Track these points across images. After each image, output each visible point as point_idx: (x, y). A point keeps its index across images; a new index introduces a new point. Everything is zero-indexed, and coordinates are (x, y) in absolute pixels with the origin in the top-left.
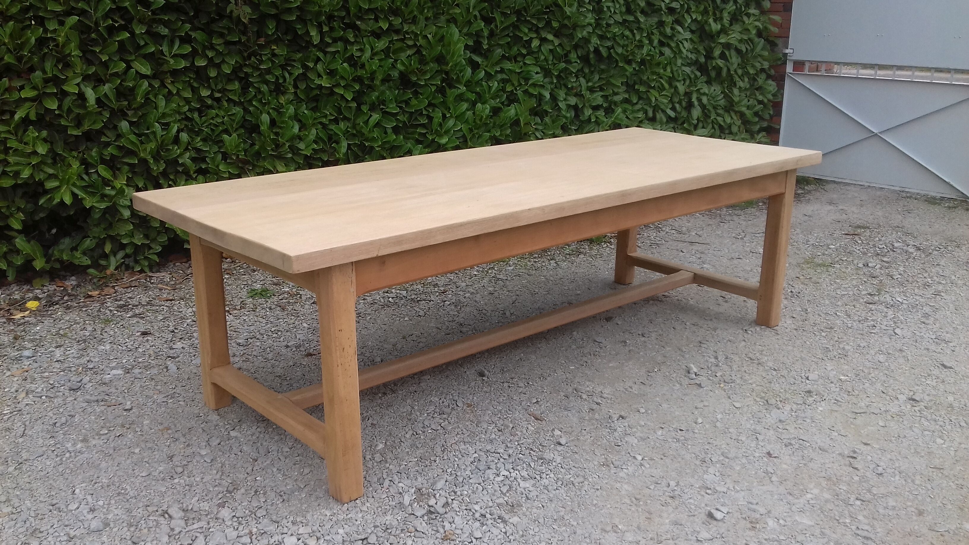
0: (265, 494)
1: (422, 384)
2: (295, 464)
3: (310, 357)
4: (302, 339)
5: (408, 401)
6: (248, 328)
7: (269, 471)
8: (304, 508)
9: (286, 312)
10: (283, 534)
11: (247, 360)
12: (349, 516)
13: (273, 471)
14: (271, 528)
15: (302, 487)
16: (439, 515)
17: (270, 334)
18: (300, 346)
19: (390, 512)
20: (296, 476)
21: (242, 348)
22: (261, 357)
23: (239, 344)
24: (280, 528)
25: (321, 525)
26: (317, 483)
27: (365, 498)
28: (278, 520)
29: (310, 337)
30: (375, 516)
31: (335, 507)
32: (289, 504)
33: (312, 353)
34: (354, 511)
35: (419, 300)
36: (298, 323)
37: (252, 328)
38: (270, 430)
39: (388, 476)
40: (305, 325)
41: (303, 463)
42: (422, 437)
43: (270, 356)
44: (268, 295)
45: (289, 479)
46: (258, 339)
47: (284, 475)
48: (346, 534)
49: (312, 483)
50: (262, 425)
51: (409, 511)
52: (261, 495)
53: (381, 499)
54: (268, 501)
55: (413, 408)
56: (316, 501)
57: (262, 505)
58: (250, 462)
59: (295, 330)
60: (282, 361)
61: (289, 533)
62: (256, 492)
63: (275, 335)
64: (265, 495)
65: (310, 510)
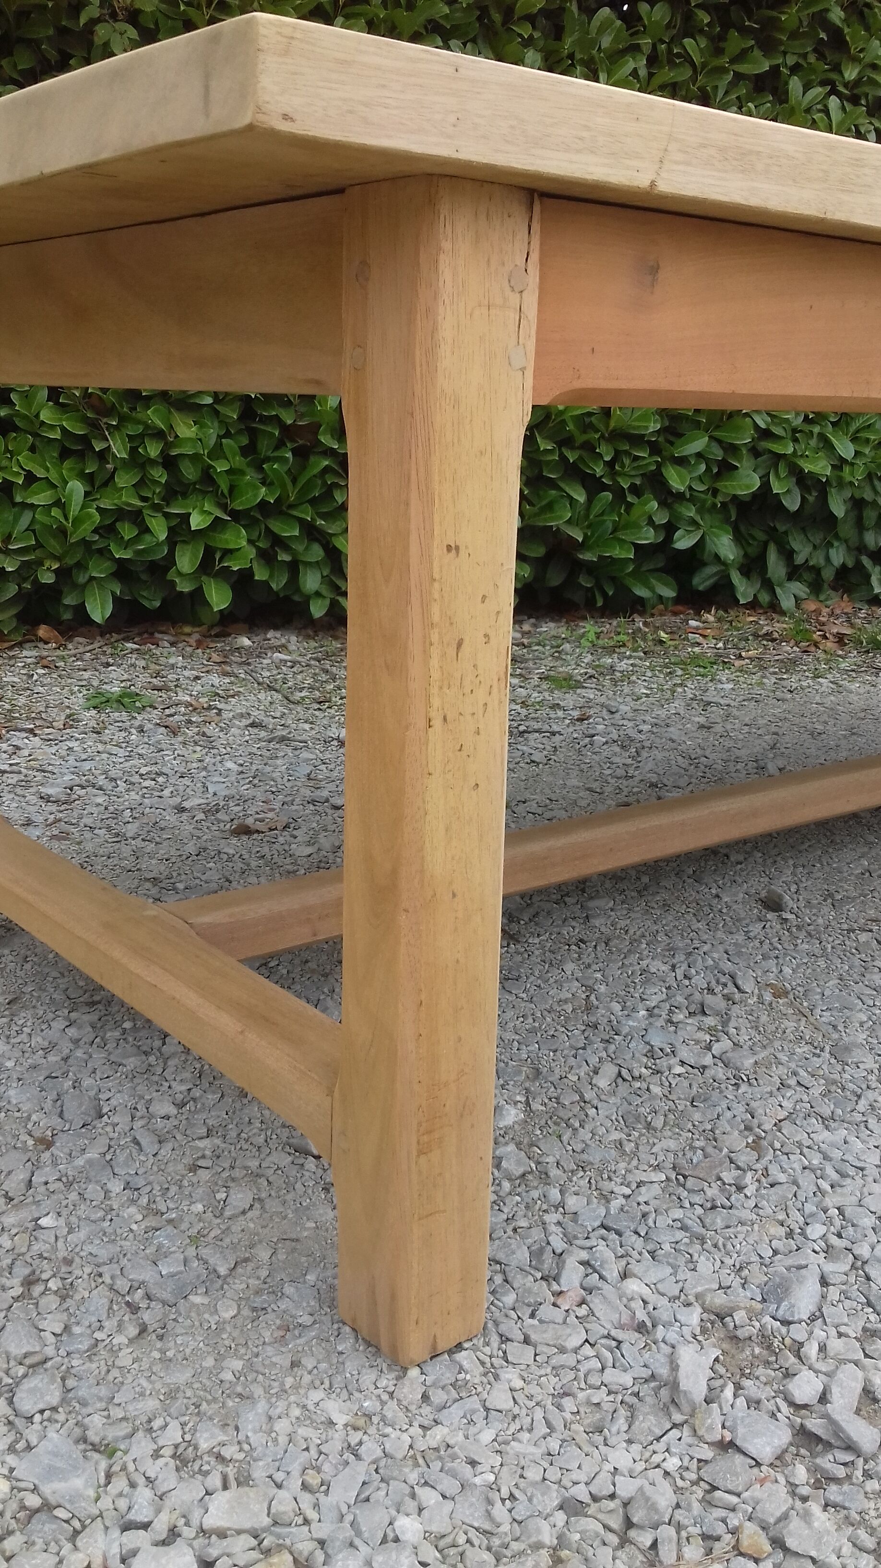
0: (64, 1295)
1: (597, 922)
2: (194, 1168)
3: (244, 838)
4: (224, 794)
5: (569, 967)
6: (78, 764)
7: (93, 1190)
8: (228, 1376)
9: (180, 739)
10: (127, 1527)
11: (64, 836)
12: (438, 1435)
13: (107, 1192)
14: (78, 1483)
15: (223, 1271)
16: (861, 1461)
17: (136, 779)
18: (217, 811)
19: (621, 1423)
20: (200, 1217)
21: (53, 808)
22: (103, 831)
23: (47, 799)
24: (120, 1484)
25: (313, 1479)
26: (282, 1256)
27: (495, 1340)
28: (112, 1433)
29: (245, 789)
30: (554, 1444)
31: (368, 1378)
32: (163, 1352)
33: (253, 827)
34: (455, 1412)
35: (525, 732)
36: (213, 760)
37: (87, 766)
38: (112, 1035)
39: (569, 1240)
40: (230, 765)
41: (226, 1165)
42: (656, 1090)
43: (131, 829)
44: (138, 704)
45: (170, 1228)
46: (101, 789)
47: (151, 1211)
48: (436, 1539)
49: (264, 1254)
50: (86, 1018)
51: (710, 1429)
52: (51, 1301)
53: (562, 1350)
54: (77, 1330)
55: (591, 989)
56: (282, 1341)
57: (50, 1351)
58: (25, 1149)
59: (204, 773)
60: (165, 843)
61: (161, 1526)
62: (29, 1282)
63: (147, 783)
64: (64, 1298)
65: (258, 1391)
